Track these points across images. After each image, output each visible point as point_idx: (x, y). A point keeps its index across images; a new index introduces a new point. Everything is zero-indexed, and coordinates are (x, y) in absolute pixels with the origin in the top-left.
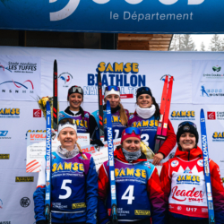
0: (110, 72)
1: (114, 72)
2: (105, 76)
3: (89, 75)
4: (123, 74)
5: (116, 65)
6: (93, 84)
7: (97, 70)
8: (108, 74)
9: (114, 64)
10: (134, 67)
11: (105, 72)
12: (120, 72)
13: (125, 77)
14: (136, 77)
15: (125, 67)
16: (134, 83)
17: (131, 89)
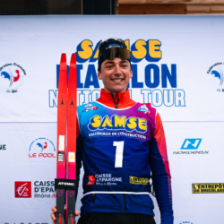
16: (152, 81)
17: (146, 93)
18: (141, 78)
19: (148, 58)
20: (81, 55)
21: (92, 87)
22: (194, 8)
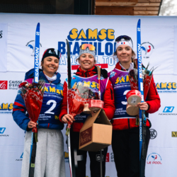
0: (82, 39)
1: (88, 39)
2: (77, 44)
3: (60, 43)
4: (97, 41)
5: (90, 31)
6: (63, 53)
7: (69, 37)
8: (80, 42)
9: (87, 31)
10: (109, 33)
11: (77, 39)
12: (94, 40)
13: (100, 44)
14: (111, 44)
15: (100, 33)
16: (109, 52)
17: (105, 58)
18: (103, 50)
19: (107, 39)
20: (72, 36)
21: (77, 55)
22: (138, 8)
